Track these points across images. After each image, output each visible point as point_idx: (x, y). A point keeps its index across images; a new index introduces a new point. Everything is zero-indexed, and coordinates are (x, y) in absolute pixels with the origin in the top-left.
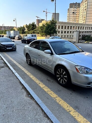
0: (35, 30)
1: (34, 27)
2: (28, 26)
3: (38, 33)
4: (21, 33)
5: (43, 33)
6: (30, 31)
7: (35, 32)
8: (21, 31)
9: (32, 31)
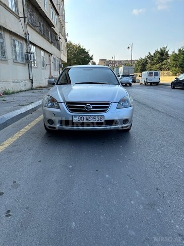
0: (164, 64)
1: (164, 57)
2: (152, 56)
3: (169, 69)
4: (139, 70)
5: (177, 69)
6: (154, 66)
7: (163, 66)
8: (140, 67)
9: (158, 66)
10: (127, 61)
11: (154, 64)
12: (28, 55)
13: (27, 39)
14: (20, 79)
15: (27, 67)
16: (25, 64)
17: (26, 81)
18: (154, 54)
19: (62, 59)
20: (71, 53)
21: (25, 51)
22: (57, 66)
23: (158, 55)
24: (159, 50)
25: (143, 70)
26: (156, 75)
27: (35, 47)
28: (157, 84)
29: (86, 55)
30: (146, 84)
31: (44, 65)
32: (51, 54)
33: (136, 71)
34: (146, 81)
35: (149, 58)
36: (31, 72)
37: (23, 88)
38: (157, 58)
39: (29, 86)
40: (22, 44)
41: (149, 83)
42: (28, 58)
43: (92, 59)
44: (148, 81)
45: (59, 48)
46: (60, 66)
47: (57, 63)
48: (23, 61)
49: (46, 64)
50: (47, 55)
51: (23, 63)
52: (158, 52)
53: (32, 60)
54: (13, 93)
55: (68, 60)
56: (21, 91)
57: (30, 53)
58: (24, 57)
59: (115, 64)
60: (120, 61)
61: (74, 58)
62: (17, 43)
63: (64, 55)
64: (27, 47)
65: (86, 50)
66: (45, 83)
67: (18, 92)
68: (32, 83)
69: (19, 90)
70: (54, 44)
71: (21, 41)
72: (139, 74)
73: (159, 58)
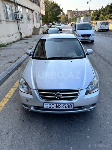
2: (104, 9)
4: (95, 19)
6: (106, 16)
7: (111, 17)
8: (95, 16)
9: (108, 16)
10: (86, 11)
11: (105, 15)
12: (16, 15)
13: (15, 2)
14: (12, 33)
15: (16, 23)
16: (14, 21)
17: (17, 34)
18: (106, 7)
19: (41, 13)
20: (48, 7)
21: (14, 12)
22: (38, 19)
23: (109, 8)
24: (110, 4)
25: (97, 19)
26: (107, 23)
27: (21, 7)
28: (107, 30)
29: (58, 8)
30: (99, 30)
31: (29, 20)
32: (34, 11)
33: (92, 19)
34: (99, 28)
35: (102, 11)
36: (19, 26)
37: (15, 40)
38: (108, 11)
39: (19, 37)
40: (11, 6)
41: (101, 30)
42: (17, 17)
43: (62, 11)
44: (101, 29)
45: (39, 5)
46: (40, 18)
47: (38, 16)
48: (13, 19)
49: (30, 18)
50: (30, 12)
51: (13, 20)
52: (109, 5)
53: (20, 18)
54: (8, 44)
55: (46, 12)
56: (13, 42)
57: (17, 13)
58: (14, 16)
59: (78, 13)
60: (81, 11)
61: (50, 11)
62: (8, 6)
63: (43, 10)
64: (16, 8)
65: (58, 5)
66: (30, 33)
67: (11, 43)
68: (21, 34)
69: (12, 41)
70: (36, 3)
71: (10, 4)
72: (94, 22)
73: (109, 10)
